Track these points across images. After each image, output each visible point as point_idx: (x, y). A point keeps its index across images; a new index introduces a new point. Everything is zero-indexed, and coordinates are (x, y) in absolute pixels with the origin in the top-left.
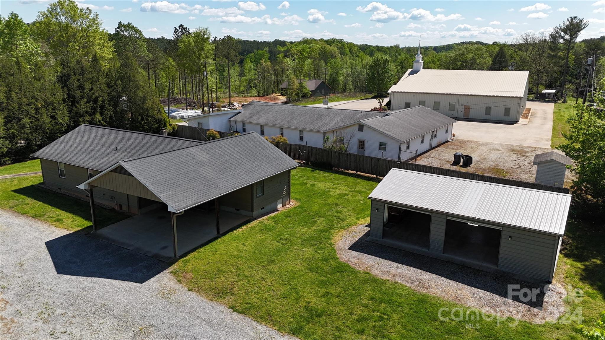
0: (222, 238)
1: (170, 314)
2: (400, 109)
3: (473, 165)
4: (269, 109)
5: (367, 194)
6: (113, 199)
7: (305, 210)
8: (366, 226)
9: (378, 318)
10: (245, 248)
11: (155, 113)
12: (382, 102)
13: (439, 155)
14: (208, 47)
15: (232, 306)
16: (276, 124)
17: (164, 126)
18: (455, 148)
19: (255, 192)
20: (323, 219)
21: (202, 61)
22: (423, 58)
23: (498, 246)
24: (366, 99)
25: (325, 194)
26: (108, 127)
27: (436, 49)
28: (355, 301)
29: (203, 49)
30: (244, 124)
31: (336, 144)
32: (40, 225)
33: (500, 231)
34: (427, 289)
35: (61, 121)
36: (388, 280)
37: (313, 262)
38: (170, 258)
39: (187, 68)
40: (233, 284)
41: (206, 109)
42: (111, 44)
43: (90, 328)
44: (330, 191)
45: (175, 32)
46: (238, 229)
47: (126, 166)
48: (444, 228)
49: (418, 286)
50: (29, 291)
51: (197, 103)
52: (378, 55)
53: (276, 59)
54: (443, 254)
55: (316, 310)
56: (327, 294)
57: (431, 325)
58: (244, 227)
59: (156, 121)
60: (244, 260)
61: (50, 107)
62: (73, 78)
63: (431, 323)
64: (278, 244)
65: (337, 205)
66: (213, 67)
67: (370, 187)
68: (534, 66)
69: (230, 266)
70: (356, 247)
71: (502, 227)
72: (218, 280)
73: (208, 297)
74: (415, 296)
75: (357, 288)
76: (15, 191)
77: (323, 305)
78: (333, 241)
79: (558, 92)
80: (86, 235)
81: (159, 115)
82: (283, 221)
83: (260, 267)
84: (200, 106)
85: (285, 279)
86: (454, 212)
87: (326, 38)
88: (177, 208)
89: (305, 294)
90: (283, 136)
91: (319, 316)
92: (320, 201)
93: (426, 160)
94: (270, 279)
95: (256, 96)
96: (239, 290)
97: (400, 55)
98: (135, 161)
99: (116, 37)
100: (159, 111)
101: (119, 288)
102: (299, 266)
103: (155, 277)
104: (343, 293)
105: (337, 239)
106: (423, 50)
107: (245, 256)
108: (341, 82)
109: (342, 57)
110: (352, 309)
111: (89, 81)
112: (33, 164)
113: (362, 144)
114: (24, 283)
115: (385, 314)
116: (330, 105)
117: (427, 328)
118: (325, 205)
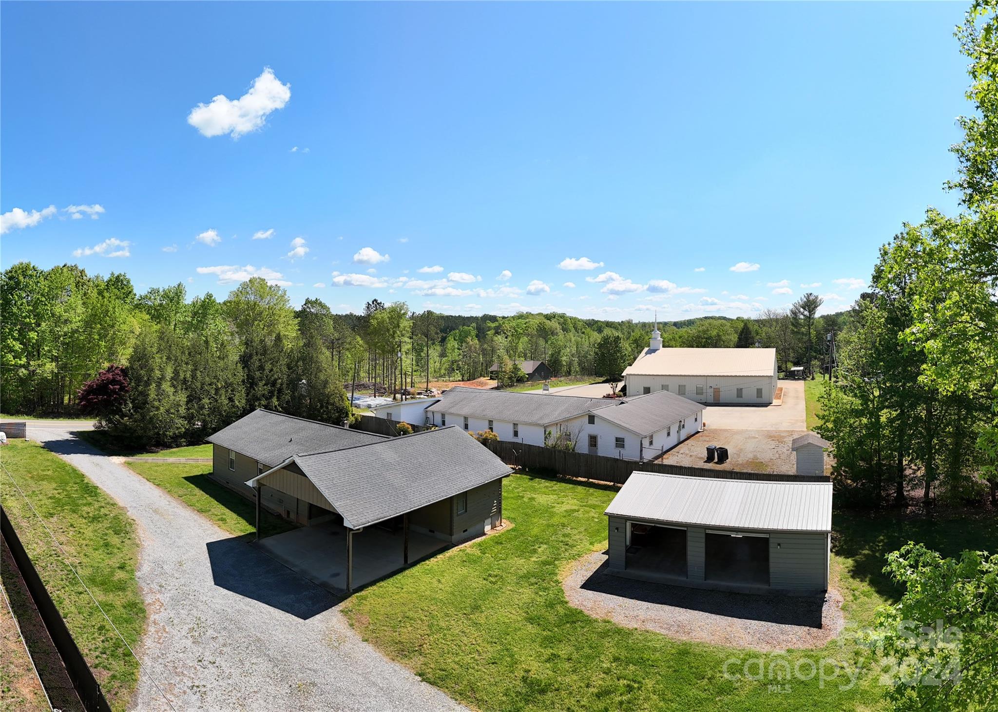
0: (411, 569)
1: (338, 672)
2: (638, 395)
3: (729, 459)
4: (476, 396)
5: (602, 509)
6: (280, 502)
7: (522, 534)
8: (603, 553)
9: (625, 689)
10: (440, 586)
11: (336, 400)
12: (616, 387)
13: (690, 450)
14: (405, 324)
15: (420, 672)
16: (484, 416)
17: (345, 417)
18: (707, 439)
19: (455, 508)
20: (545, 546)
21: (397, 340)
22: (661, 335)
23: (766, 559)
24: (596, 383)
25: (548, 511)
26: (284, 413)
27: (675, 324)
28: (592, 665)
29: (399, 326)
30: (443, 415)
31: (561, 441)
32: (204, 522)
33: (767, 540)
34: (689, 633)
35: (238, 404)
36: (636, 629)
37: (532, 609)
38: (341, 590)
39: (379, 348)
40: (423, 638)
41: (398, 396)
42: (297, 321)
43: (241, 667)
44: (554, 507)
45: (368, 308)
46: (432, 559)
47: (299, 462)
48: (703, 545)
49: (677, 632)
50: (184, 598)
51: (387, 389)
52: (607, 332)
53: (484, 337)
54: (705, 580)
55: (538, 682)
56: (554, 657)
57: (698, 685)
58: (440, 556)
59: (337, 409)
60: (438, 604)
61: (229, 387)
62: (255, 358)
63: (697, 683)
64: (485, 582)
65: (564, 525)
66: (410, 346)
67: (605, 499)
68: (780, 342)
69: (421, 612)
70: (591, 584)
71: (769, 533)
72: (403, 630)
73: (388, 655)
74: (674, 648)
75: (594, 645)
76: (187, 478)
77: (548, 675)
78: (559, 578)
79: (806, 369)
80: (248, 543)
81: (341, 403)
82: (492, 550)
83: (460, 615)
84: (391, 393)
85: (494, 634)
86: (713, 523)
87: (545, 313)
88: (355, 523)
89: (523, 658)
90: (492, 431)
91: (543, 692)
92: (541, 521)
93: (675, 458)
94: (474, 634)
95: (459, 381)
96: (431, 649)
97: (633, 331)
98: (310, 457)
99: (302, 315)
100: (341, 397)
101: (278, 620)
102: (514, 616)
103: (321, 614)
104: (575, 654)
105: (564, 574)
106: (661, 326)
107: (441, 598)
108: (564, 363)
109: (565, 334)
110: (588, 679)
111: (270, 362)
112: (206, 449)
113: (593, 440)
114: (181, 587)
115: (635, 681)
116: (552, 390)
117: (693, 692)
118: (548, 526)
